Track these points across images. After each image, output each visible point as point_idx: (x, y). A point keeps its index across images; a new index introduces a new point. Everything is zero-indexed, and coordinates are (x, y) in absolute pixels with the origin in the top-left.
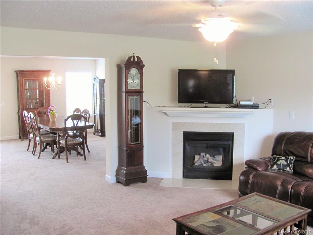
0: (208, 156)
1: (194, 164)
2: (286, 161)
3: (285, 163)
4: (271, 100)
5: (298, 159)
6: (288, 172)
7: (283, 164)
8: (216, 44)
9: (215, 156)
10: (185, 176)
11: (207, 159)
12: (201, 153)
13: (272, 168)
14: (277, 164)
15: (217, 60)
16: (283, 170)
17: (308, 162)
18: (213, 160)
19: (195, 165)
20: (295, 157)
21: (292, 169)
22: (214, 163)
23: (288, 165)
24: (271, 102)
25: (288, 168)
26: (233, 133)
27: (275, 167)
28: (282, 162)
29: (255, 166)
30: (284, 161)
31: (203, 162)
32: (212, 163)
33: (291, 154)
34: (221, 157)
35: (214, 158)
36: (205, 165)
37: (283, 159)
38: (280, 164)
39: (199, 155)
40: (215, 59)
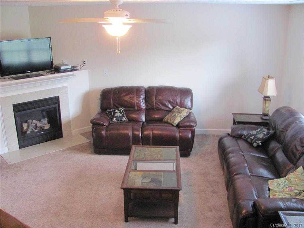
0: (34, 121)
1: (25, 132)
2: (120, 112)
3: (121, 115)
4: (85, 61)
5: (126, 109)
6: (125, 120)
7: (119, 116)
9: (42, 120)
10: (21, 147)
11: (34, 125)
12: (29, 120)
13: (113, 121)
14: (115, 117)
15: (120, 51)
16: (121, 120)
17: (135, 110)
18: (41, 124)
19: (27, 133)
20: (124, 108)
21: (126, 118)
22: (44, 126)
23: (123, 116)
24: (85, 63)
25: (124, 119)
26: (59, 96)
27: (114, 119)
28: (118, 114)
29: (102, 122)
30: (119, 113)
31: (34, 129)
32: (41, 128)
33: (120, 107)
34: (47, 120)
35: (41, 122)
36: (37, 131)
37: (117, 112)
38: (118, 116)
39: (26, 122)
40: (118, 50)
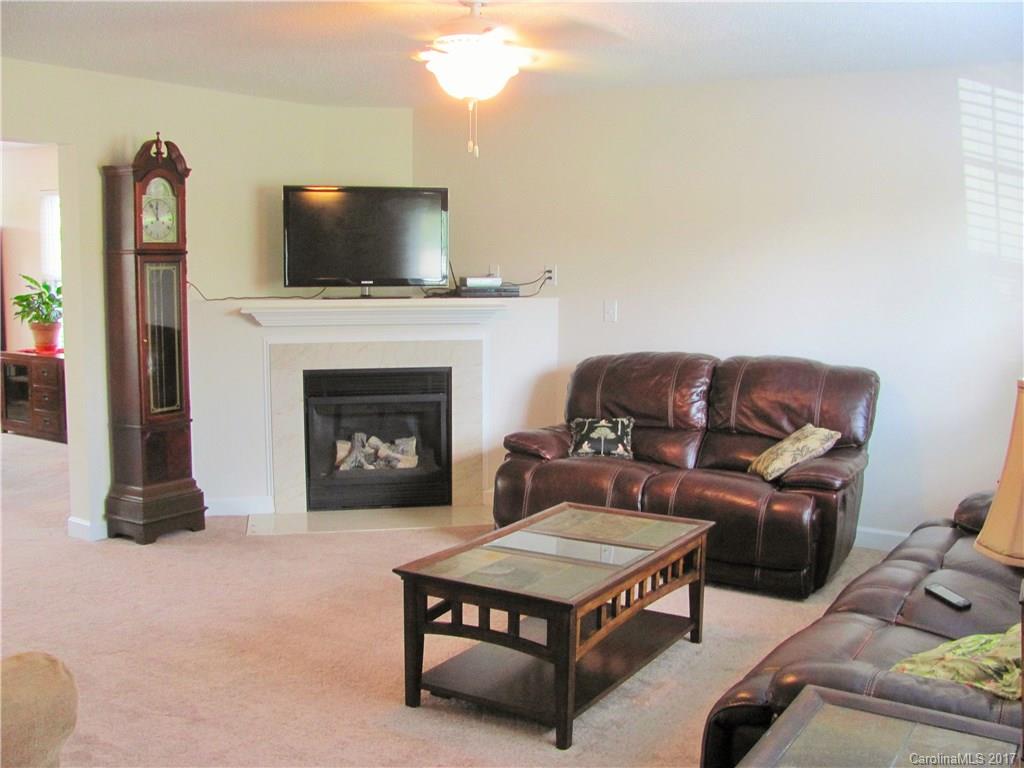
0: (374, 440)
1: (338, 467)
2: (614, 429)
3: (612, 436)
4: (550, 272)
5: (641, 422)
6: (621, 457)
7: (606, 439)
8: (474, 105)
9: (397, 442)
10: (313, 506)
11: (373, 451)
12: (356, 434)
13: (580, 451)
14: (591, 440)
15: (477, 147)
16: (608, 453)
17: (667, 429)
18: (393, 451)
19: (341, 468)
20: (632, 419)
21: (629, 448)
22: (396, 459)
23: (619, 440)
24: (550, 278)
25: (620, 449)
26: (451, 368)
27: (586, 447)
28: (604, 431)
29: (535, 447)
30: (608, 431)
31: (363, 460)
32: (388, 460)
33: (621, 412)
34: (415, 442)
35: (393, 447)
36: (372, 467)
37: (604, 426)
38: (599, 439)
39: (349, 438)
40: (471, 144)
